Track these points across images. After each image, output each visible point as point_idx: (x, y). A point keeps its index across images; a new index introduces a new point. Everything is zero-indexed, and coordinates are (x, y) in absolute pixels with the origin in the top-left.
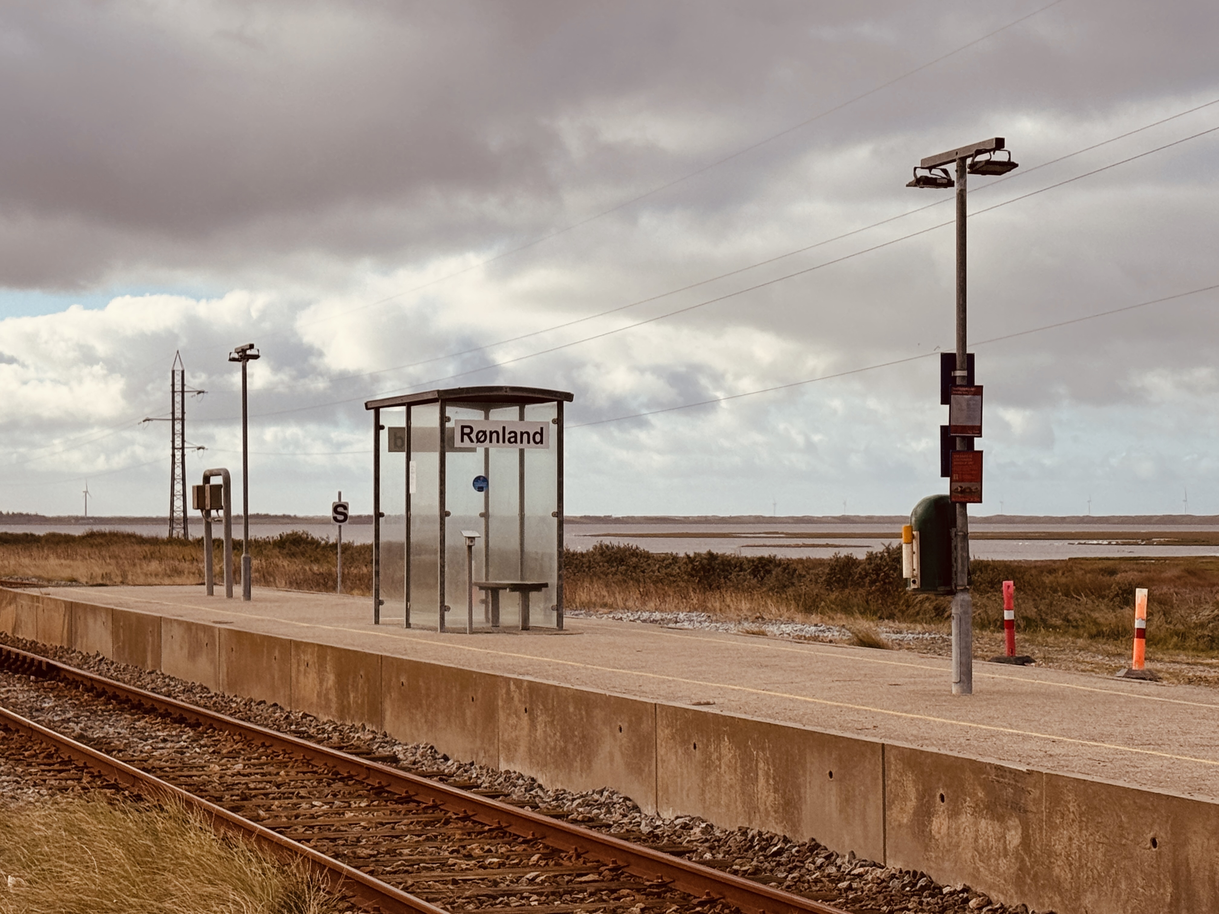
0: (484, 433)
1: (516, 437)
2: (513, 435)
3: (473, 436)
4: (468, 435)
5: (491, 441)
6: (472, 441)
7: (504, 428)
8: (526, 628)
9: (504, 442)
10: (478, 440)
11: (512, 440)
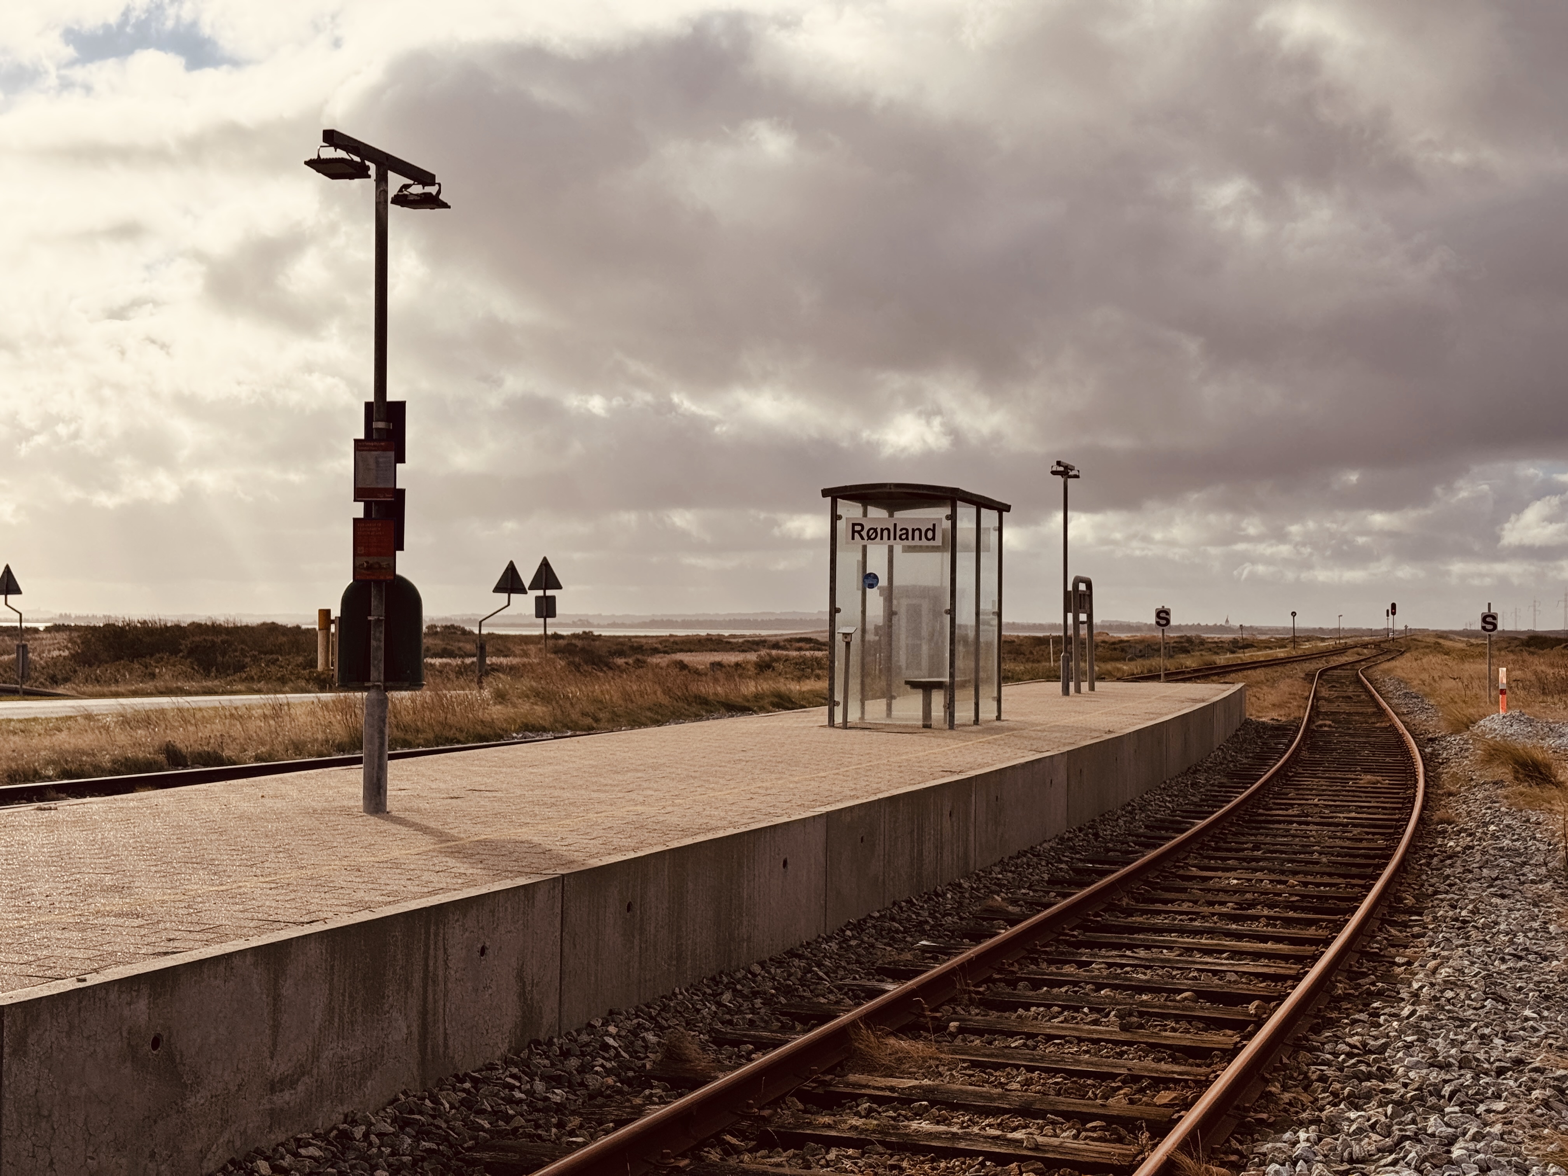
0: (875, 530)
1: (907, 534)
2: (904, 531)
3: (864, 533)
4: (859, 532)
5: (882, 538)
6: (862, 538)
7: (895, 525)
8: (927, 726)
9: (895, 539)
10: (869, 538)
11: (904, 537)
